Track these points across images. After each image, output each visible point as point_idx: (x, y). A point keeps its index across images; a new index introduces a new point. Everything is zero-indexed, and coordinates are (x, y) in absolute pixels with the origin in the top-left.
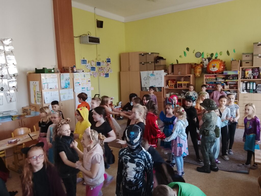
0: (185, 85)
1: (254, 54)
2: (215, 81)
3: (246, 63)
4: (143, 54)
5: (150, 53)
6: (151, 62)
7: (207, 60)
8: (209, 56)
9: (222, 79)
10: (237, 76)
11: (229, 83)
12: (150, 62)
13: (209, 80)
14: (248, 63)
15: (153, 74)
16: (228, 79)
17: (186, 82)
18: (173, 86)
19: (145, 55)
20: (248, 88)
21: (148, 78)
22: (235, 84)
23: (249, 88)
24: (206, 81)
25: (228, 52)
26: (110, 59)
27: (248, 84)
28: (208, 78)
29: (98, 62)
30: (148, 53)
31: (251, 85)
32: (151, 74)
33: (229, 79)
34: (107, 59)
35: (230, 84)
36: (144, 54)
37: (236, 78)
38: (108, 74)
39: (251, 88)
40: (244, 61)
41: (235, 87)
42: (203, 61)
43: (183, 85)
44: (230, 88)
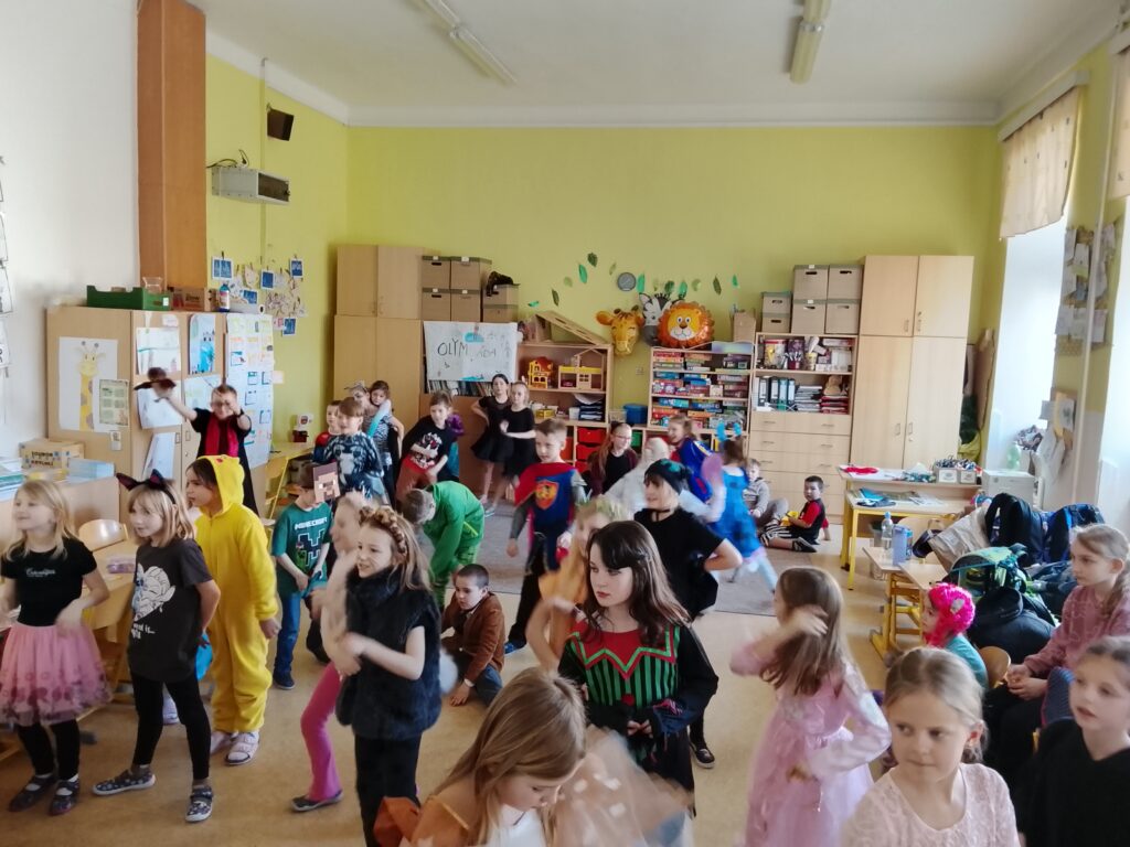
0: (584, 378)
1: (795, 298)
2: (683, 371)
3: (773, 321)
4: (436, 258)
5: (465, 259)
6: (470, 292)
7: (656, 302)
8: (661, 290)
9: (703, 366)
10: (746, 359)
11: (723, 378)
12: (465, 292)
13: (664, 368)
14: (779, 321)
15: (474, 336)
16: (721, 366)
17: (591, 371)
18: (546, 383)
19: (445, 265)
20: (773, 397)
21: (455, 348)
22: (739, 383)
23: (777, 397)
24: (657, 369)
25: (716, 283)
26: (300, 263)
27: (775, 385)
28: (662, 359)
29: (266, 271)
30: (459, 259)
31: (783, 387)
32: (469, 335)
33: (726, 367)
34: (294, 262)
35: (725, 383)
36: (440, 258)
37: (746, 364)
38: (294, 320)
39: (783, 397)
40: (769, 315)
41: (737, 391)
42: (644, 302)
43: (578, 378)
44: (724, 396)
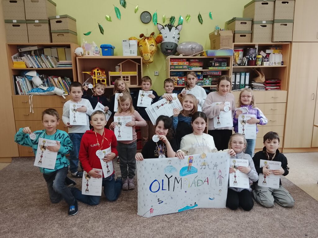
0: (126, 78)
1: (254, 20)
3: (241, 36)
6: (40, 21)
8: (167, 22)
12: (37, 21)
13: (177, 69)
14: (245, 36)
17: (130, 74)
19: (20, 2)
20: (237, 83)
23: (239, 83)
24: (172, 70)
25: (200, 17)
27: (238, 76)
28: (175, 63)
33: (214, 66)
37: (226, 63)
40: (239, 32)
42: (160, 29)
